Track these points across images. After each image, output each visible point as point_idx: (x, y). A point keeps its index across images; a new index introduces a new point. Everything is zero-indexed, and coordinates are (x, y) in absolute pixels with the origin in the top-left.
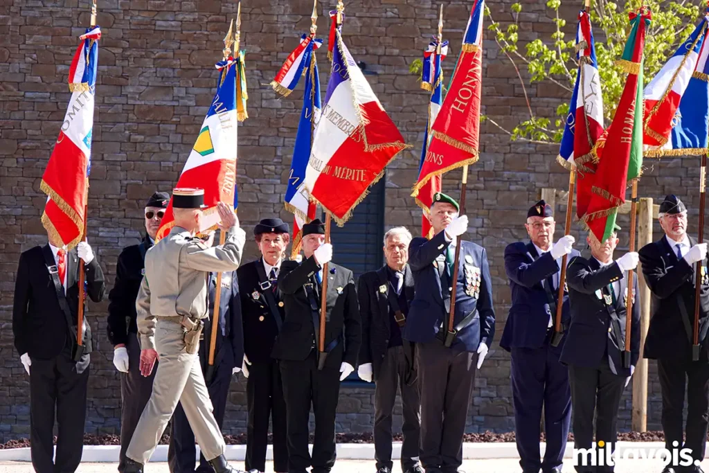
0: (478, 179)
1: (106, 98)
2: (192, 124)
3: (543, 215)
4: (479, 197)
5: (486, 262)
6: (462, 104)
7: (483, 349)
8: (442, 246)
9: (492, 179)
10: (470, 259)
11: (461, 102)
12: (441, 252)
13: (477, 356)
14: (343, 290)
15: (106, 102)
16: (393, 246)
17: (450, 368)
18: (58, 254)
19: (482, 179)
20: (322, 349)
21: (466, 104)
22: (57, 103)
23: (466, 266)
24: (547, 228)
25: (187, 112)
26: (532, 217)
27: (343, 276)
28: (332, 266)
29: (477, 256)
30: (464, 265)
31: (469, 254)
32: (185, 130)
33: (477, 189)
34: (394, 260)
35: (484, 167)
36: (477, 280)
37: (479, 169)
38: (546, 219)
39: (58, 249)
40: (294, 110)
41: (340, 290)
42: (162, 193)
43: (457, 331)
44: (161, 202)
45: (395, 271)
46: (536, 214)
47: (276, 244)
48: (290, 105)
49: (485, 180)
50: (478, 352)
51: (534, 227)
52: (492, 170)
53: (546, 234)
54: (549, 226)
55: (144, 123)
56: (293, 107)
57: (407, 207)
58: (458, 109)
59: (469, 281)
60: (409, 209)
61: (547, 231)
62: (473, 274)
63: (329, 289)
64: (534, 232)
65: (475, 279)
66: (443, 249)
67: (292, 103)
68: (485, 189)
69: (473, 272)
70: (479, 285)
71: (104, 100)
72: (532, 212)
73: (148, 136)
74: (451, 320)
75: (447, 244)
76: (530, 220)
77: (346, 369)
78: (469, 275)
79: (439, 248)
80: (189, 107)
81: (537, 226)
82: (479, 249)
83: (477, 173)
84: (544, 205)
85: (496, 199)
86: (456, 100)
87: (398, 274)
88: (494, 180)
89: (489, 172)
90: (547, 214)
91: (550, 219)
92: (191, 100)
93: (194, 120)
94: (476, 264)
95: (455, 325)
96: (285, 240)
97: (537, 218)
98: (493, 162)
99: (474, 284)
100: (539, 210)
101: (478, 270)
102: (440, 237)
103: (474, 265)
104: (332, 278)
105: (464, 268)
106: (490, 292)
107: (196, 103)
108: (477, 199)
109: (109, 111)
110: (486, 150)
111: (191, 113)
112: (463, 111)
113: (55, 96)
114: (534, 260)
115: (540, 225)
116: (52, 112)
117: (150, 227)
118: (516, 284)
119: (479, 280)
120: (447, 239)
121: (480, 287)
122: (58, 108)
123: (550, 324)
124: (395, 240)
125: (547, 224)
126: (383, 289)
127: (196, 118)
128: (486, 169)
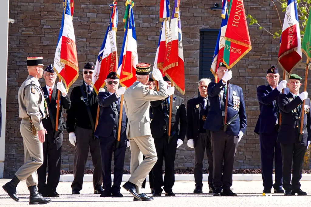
0: (269, 56)
1: (103, 19)
2: (141, 31)
3: (274, 72)
4: (269, 64)
5: (242, 94)
6: (236, 23)
7: (241, 134)
8: (222, 86)
9: (275, 56)
10: (235, 93)
11: (236, 22)
12: (222, 89)
13: (238, 137)
14: (179, 107)
15: (103, 21)
16: (202, 87)
17: (226, 142)
18: (49, 90)
19: (270, 56)
20: (169, 135)
21: (238, 23)
22: (81, 21)
23: (233, 96)
24: (276, 78)
25: (139, 26)
26: (269, 73)
27: (180, 101)
28: (174, 96)
29: (238, 91)
30: (232, 96)
31: (234, 90)
32: (138, 34)
33: (268, 60)
34: (202, 93)
35: (271, 51)
36: (238, 102)
37: (269, 51)
38: (275, 74)
39: (50, 88)
40: (187, 25)
41: (178, 107)
42: (91, 63)
43: (228, 124)
44: (91, 67)
45: (203, 98)
46: (271, 72)
47: (150, 86)
48: (185, 22)
49: (272, 56)
50: (239, 135)
51: (270, 78)
52: (275, 51)
53: (275, 81)
54: (277, 77)
55: (120, 30)
56: (186, 23)
57: (237, 68)
58: (235, 25)
59: (234, 103)
60: (238, 69)
61: (276, 80)
62: (236, 100)
63: (173, 106)
64: (270, 80)
65: (237, 102)
66: (222, 88)
67: (186, 22)
68: (272, 60)
69: (236, 99)
70: (239, 104)
71: (102, 20)
72: (269, 71)
73: (121, 36)
74: (226, 119)
75: (224, 86)
76: (268, 75)
77: (180, 142)
78: (234, 100)
79: (221, 88)
80: (140, 23)
81: (271, 78)
82: (240, 88)
83: (268, 53)
84: (274, 68)
85: (277, 65)
86: (233, 21)
87: (205, 99)
88: (276, 56)
89: (274, 53)
90: (276, 72)
91: (277, 74)
92: (140, 20)
93: (142, 29)
94: (238, 95)
95: (227, 122)
96: (154, 84)
97: (271, 74)
98: (275, 48)
99: (237, 104)
100: (272, 70)
101: (239, 98)
102: (220, 83)
103: (237, 95)
104: (174, 102)
105: (232, 97)
106: (244, 107)
107: (143, 21)
108: (268, 65)
109: (104, 25)
110: (272, 43)
111: (141, 26)
112: (237, 26)
113: (80, 19)
114: (269, 93)
115: (273, 77)
116: (79, 25)
117: (86, 78)
118: (262, 104)
119: (239, 102)
120: (224, 83)
121: (240, 106)
122: (81, 24)
123: (277, 123)
124: (203, 84)
125: (276, 76)
126: (198, 106)
127: (143, 28)
128: (272, 51)
